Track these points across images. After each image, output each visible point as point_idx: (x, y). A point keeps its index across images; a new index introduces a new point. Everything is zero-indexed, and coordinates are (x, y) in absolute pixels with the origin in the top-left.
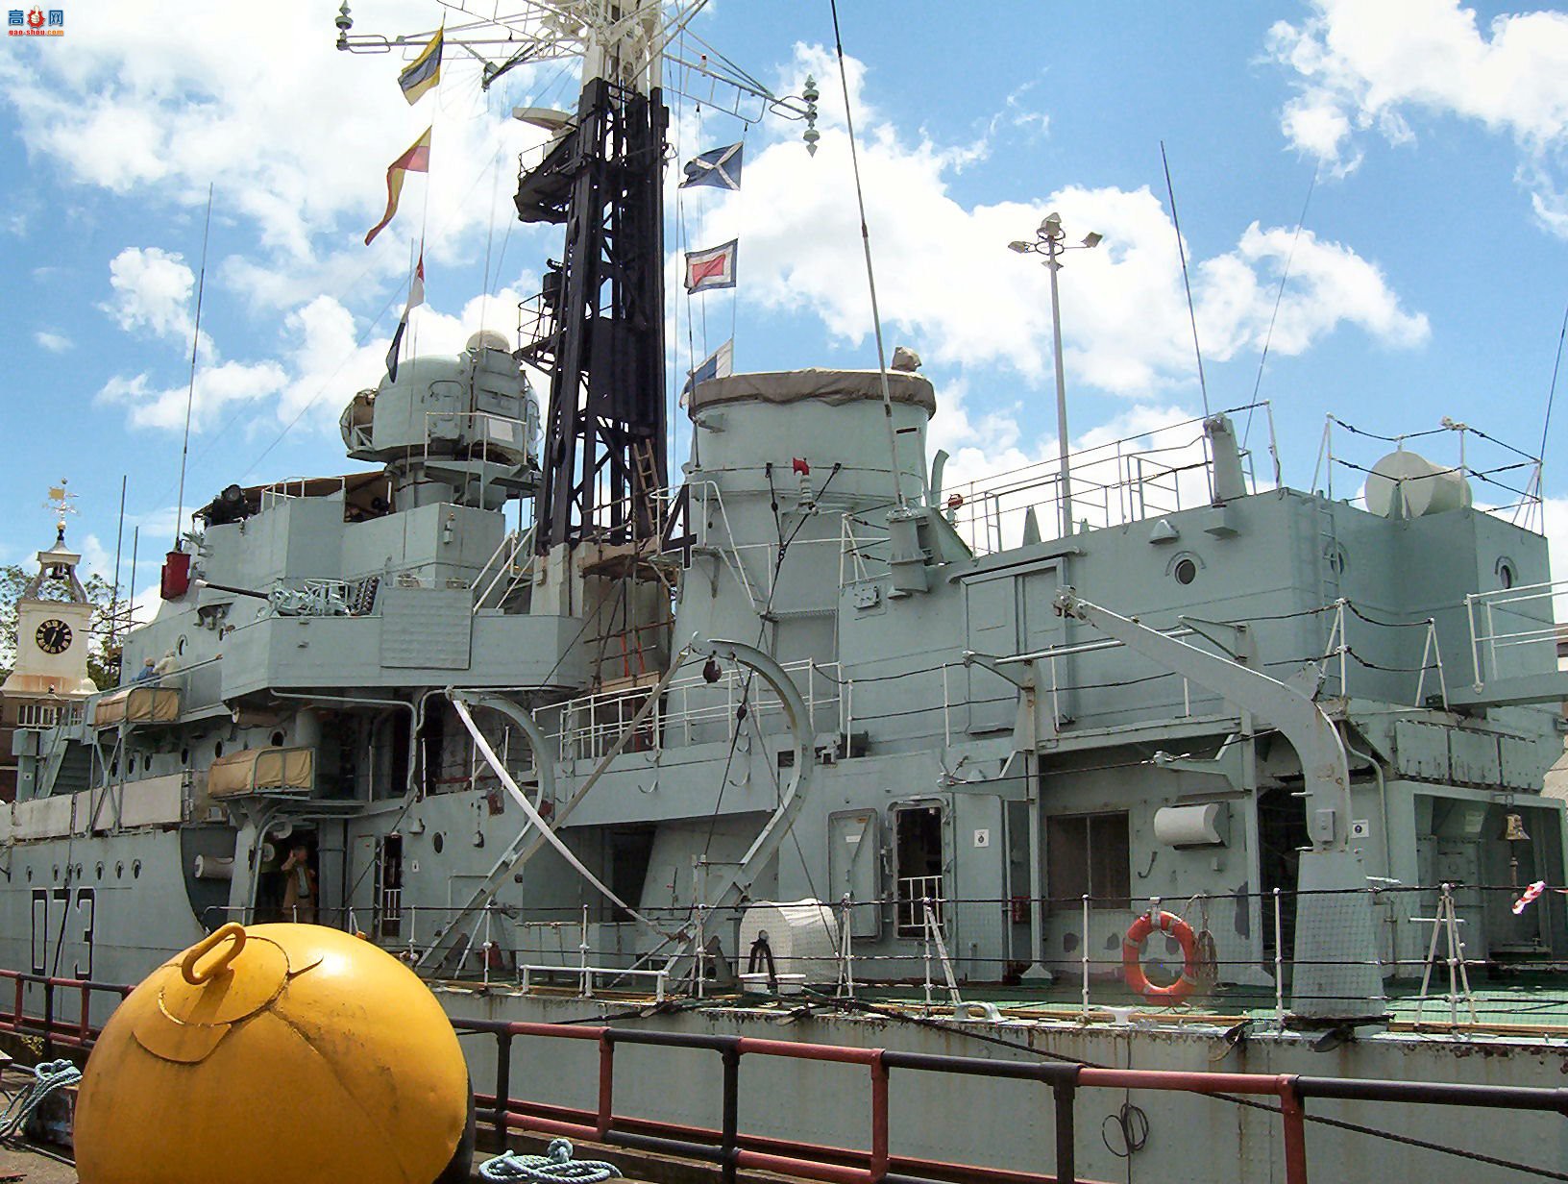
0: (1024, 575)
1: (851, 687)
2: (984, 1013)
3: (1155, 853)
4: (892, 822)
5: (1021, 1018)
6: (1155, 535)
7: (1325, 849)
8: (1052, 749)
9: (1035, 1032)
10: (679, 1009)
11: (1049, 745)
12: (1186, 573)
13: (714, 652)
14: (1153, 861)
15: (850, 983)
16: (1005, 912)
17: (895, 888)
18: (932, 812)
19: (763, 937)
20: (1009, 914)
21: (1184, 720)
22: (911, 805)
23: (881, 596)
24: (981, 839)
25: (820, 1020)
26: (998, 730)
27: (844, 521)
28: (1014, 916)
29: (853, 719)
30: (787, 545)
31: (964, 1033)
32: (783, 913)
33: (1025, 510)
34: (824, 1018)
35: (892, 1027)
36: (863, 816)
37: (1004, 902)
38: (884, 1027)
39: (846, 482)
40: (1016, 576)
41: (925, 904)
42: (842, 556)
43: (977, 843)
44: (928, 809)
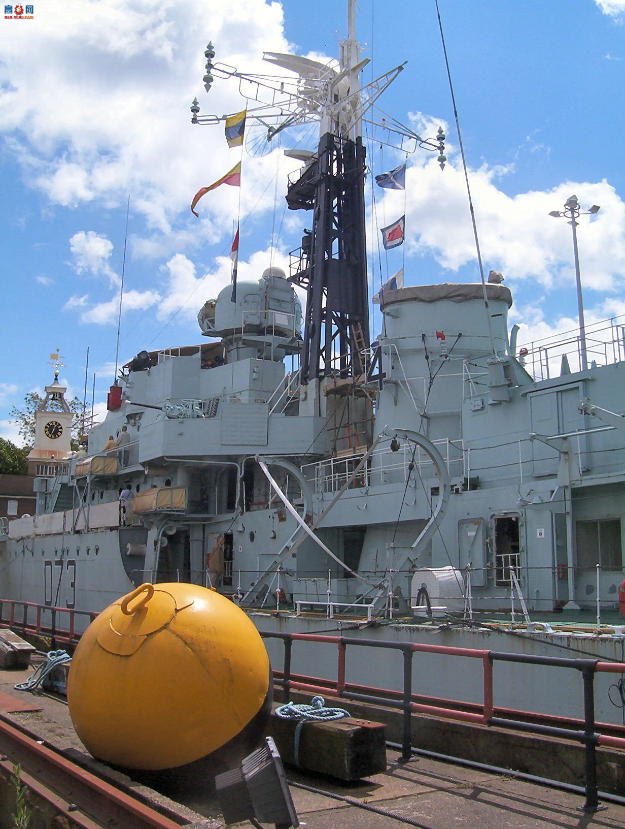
0: (562, 391)
1: (469, 453)
2: (543, 628)
4: (493, 524)
5: (563, 631)
8: (578, 485)
9: (571, 639)
10: (380, 625)
11: (577, 483)
13: (396, 436)
15: (471, 612)
16: (554, 573)
17: (494, 560)
18: (514, 519)
19: (424, 587)
20: (556, 574)
22: (501, 516)
23: (485, 404)
24: (541, 534)
25: (455, 631)
26: (550, 475)
27: (464, 364)
28: (559, 576)
29: (471, 470)
30: (434, 377)
31: (532, 639)
32: (435, 574)
33: (561, 357)
34: (457, 630)
35: (494, 635)
36: (476, 521)
37: (553, 568)
38: (489, 635)
39: (465, 343)
40: (557, 392)
41: (511, 569)
42: (463, 383)
43: (538, 536)
44: (511, 518)
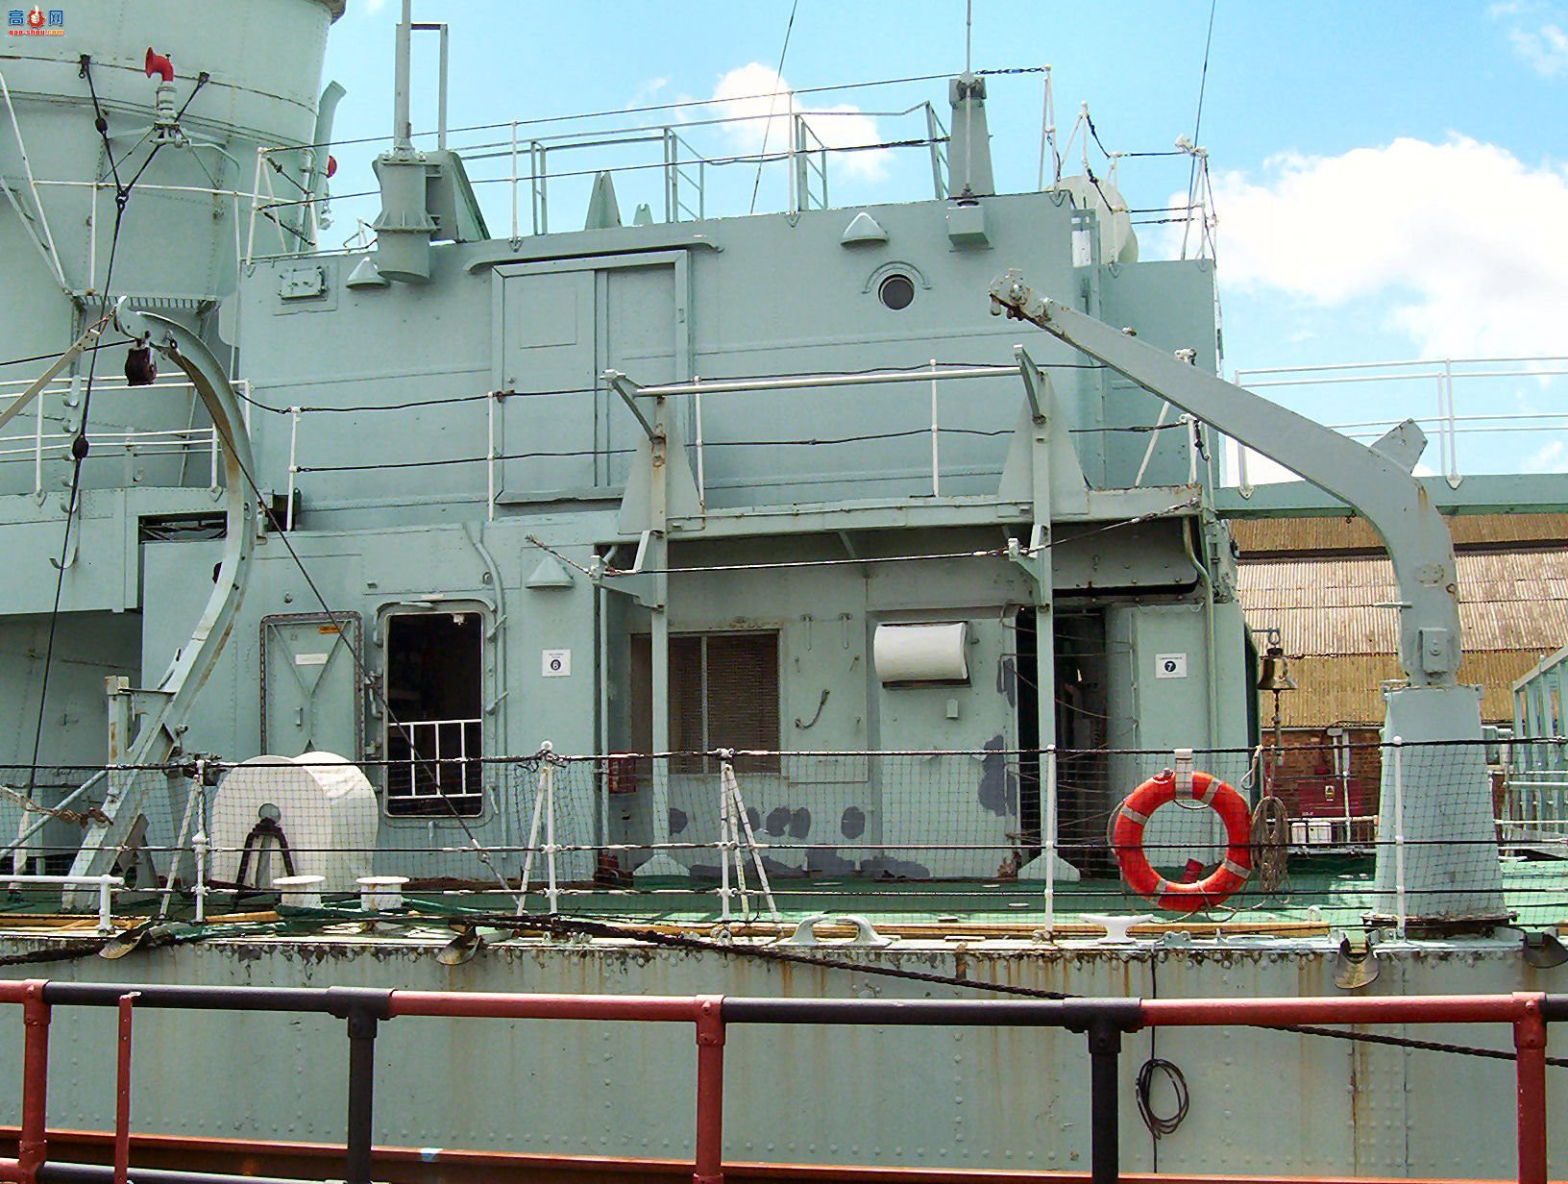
0: (609, 271)
1: (296, 419)
2: (856, 930)
3: (826, 693)
4: (381, 632)
6: (848, 234)
7: (1429, 684)
8: (693, 531)
9: (967, 958)
10: (169, 941)
11: (687, 525)
12: (897, 292)
13: (147, 335)
14: (822, 703)
15: (552, 892)
16: (598, 777)
17: (383, 738)
18: (458, 620)
19: (267, 814)
20: (605, 779)
21: (931, 501)
22: (423, 608)
23: (330, 283)
24: (556, 664)
25: (501, 952)
26: (559, 502)
27: (260, 159)
28: (610, 781)
29: (299, 470)
30: (128, 188)
31: (823, 964)
32: (316, 776)
34: (509, 949)
35: (666, 959)
36: (332, 622)
37: (599, 763)
38: (647, 959)
39: (214, 104)
40: (596, 271)
42: (254, 213)
43: (547, 670)
44: (451, 617)
